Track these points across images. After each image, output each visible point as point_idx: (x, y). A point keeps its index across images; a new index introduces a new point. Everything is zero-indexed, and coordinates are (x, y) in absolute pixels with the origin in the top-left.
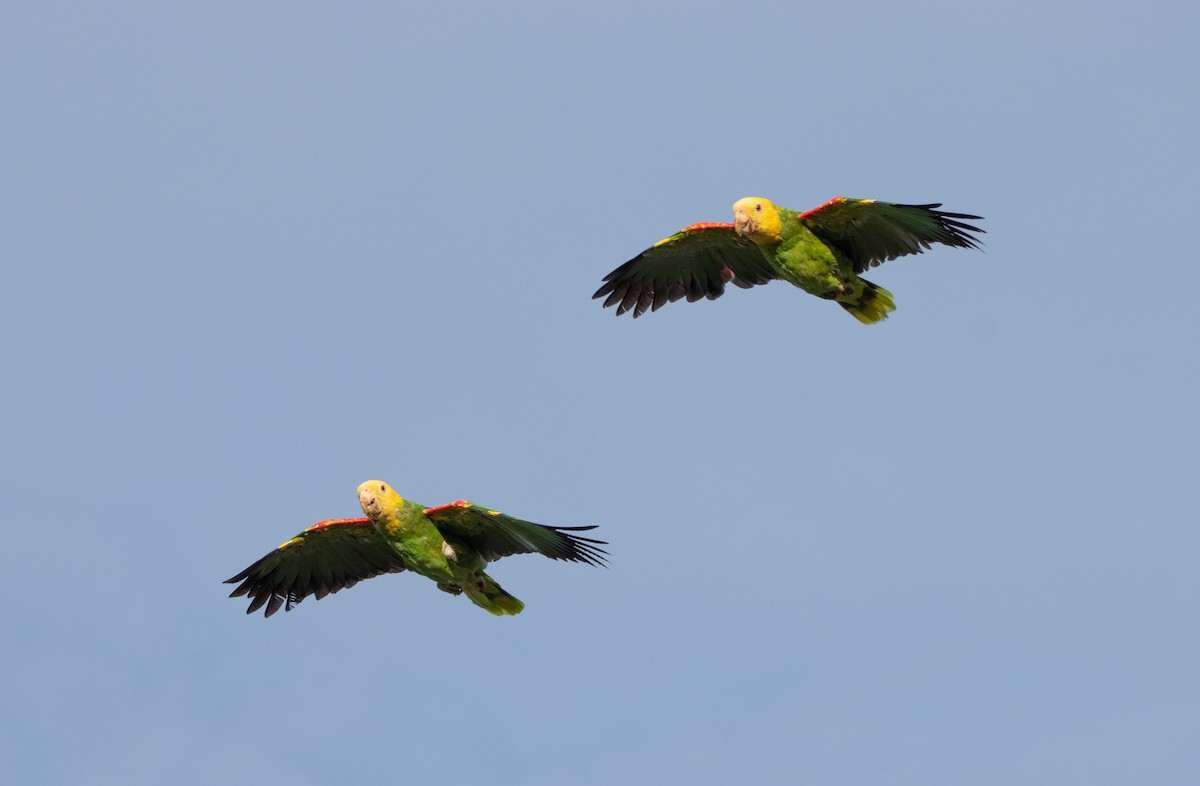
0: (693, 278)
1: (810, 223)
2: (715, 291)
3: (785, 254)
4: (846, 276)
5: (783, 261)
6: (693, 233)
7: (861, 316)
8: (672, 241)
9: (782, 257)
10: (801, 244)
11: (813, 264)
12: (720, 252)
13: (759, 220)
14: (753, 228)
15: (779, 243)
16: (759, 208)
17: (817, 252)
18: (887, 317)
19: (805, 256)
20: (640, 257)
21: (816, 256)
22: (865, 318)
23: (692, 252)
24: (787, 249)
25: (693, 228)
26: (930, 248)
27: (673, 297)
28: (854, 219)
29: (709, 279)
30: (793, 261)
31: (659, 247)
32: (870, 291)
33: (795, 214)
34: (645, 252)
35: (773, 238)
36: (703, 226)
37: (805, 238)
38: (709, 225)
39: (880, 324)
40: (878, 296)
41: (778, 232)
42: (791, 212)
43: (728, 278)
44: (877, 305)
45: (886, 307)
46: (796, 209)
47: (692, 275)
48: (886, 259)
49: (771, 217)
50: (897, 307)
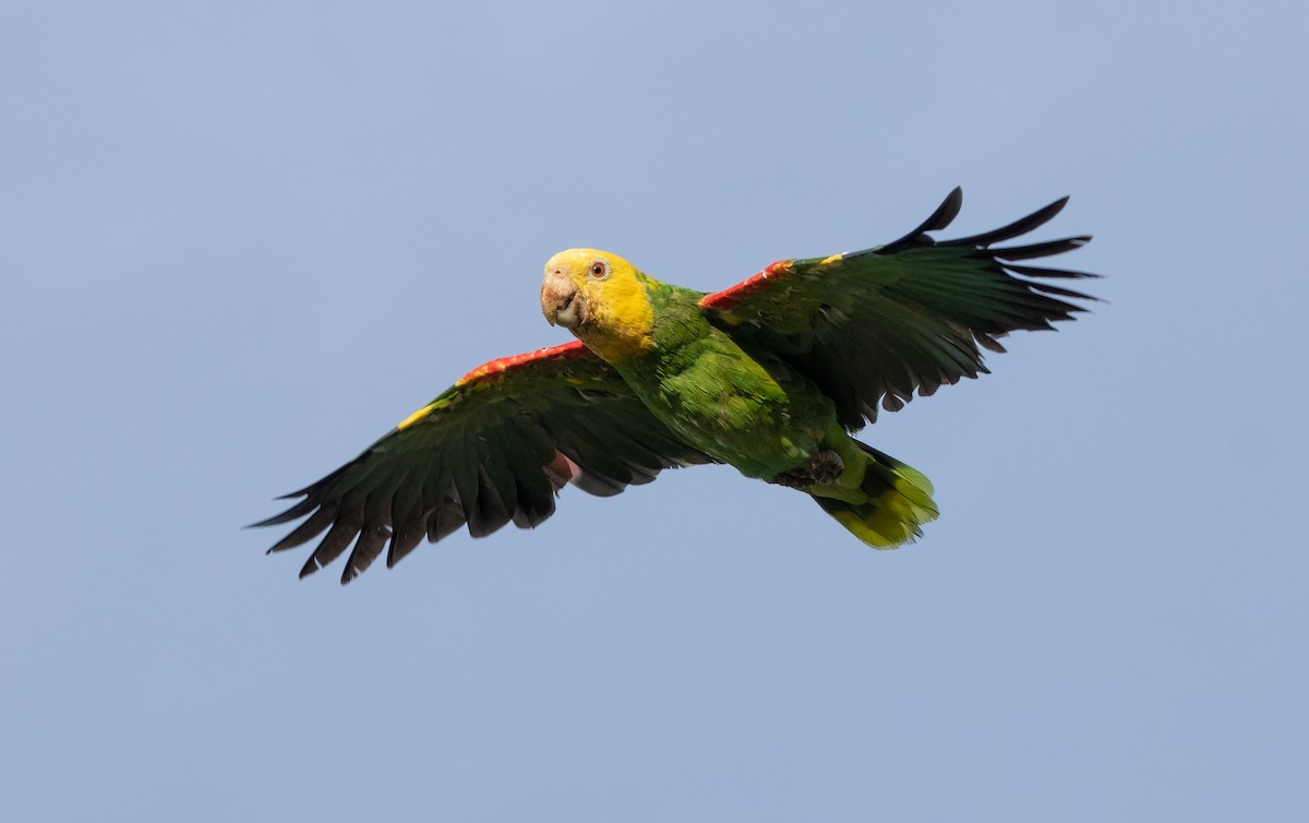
0: (482, 486)
1: (728, 316)
2: (534, 507)
3: (675, 383)
4: (821, 436)
5: (675, 398)
6: (480, 385)
7: (861, 527)
8: (435, 411)
9: (670, 389)
10: (710, 358)
11: (740, 404)
12: (543, 425)
13: (598, 296)
14: (585, 314)
15: (652, 356)
16: (598, 270)
17: (747, 377)
18: (919, 533)
19: (721, 386)
20: (367, 455)
21: (747, 386)
22: (873, 534)
23: (479, 430)
24: (679, 370)
25: (479, 373)
26: (1000, 349)
27: (437, 531)
28: (825, 306)
29: (519, 485)
30: (697, 399)
31: (410, 428)
32: (881, 473)
33: (694, 296)
34: (378, 445)
35: (635, 341)
36: (502, 366)
37: (718, 346)
38: (515, 361)
39: (904, 549)
40: (898, 484)
41: (644, 327)
42: (681, 291)
43: (565, 476)
44: (897, 506)
45: (917, 510)
46: (695, 287)
47: (481, 479)
48: (915, 392)
49: (628, 293)
50: (941, 509)
